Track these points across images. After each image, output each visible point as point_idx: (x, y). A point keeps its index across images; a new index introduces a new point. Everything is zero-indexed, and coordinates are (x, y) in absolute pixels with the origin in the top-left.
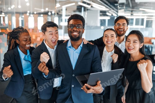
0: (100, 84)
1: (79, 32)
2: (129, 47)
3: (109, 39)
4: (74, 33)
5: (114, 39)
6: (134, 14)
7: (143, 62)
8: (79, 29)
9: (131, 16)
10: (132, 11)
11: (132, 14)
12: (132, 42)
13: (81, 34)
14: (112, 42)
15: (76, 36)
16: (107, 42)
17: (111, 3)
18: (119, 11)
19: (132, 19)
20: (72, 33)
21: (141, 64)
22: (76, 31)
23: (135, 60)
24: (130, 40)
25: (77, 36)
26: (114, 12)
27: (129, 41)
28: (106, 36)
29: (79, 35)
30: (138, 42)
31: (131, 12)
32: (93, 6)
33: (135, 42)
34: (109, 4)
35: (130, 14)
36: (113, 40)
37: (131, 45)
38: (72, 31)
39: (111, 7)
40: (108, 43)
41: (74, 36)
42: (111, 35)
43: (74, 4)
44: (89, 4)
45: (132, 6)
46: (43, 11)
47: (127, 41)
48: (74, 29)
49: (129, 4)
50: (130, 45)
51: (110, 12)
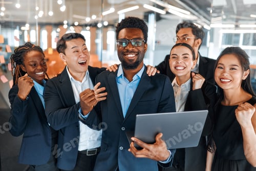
0: (162, 141)
1: (138, 54)
2: (223, 79)
3: (179, 62)
4: (129, 56)
5: (190, 63)
6: (241, 26)
7: (248, 108)
8: (139, 48)
9: (236, 29)
10: (237, 20)
11: (237, 26)
12: (227, 69)
13: (140, 56)
14: (185, 68)
15: (133, 60)
16: (175, 68)
17: (200, 7)
18: (213, 19)
19: (238, 35)
20: (125, 55)
21: (245, 112)
22: (132, 52)
23: (232, 104)
24: (222, 64)
25: (135, 61)
26: (205, 23)
27: (221, 68)
28: (174, 57)
29: (138, 58)
30: (239, 68)
31: (234, 23)
32: (169, 11)
33: (233, 69)
34: (197, 9)
35: (233, 26)
36: (187, 63)
37: (225, 75)
38: (125, 52)
39: (200, 14)
40: (178, 70)
41: (128, 62)
42: (183, 55)
43: (137, 7)
44: (162, 8)
45: (238, 11)
46: (88, 20)
47: (219, 68)
48: (128, 48)
49: (232, 7)
50: (223, 75)
51: (199, 22)
